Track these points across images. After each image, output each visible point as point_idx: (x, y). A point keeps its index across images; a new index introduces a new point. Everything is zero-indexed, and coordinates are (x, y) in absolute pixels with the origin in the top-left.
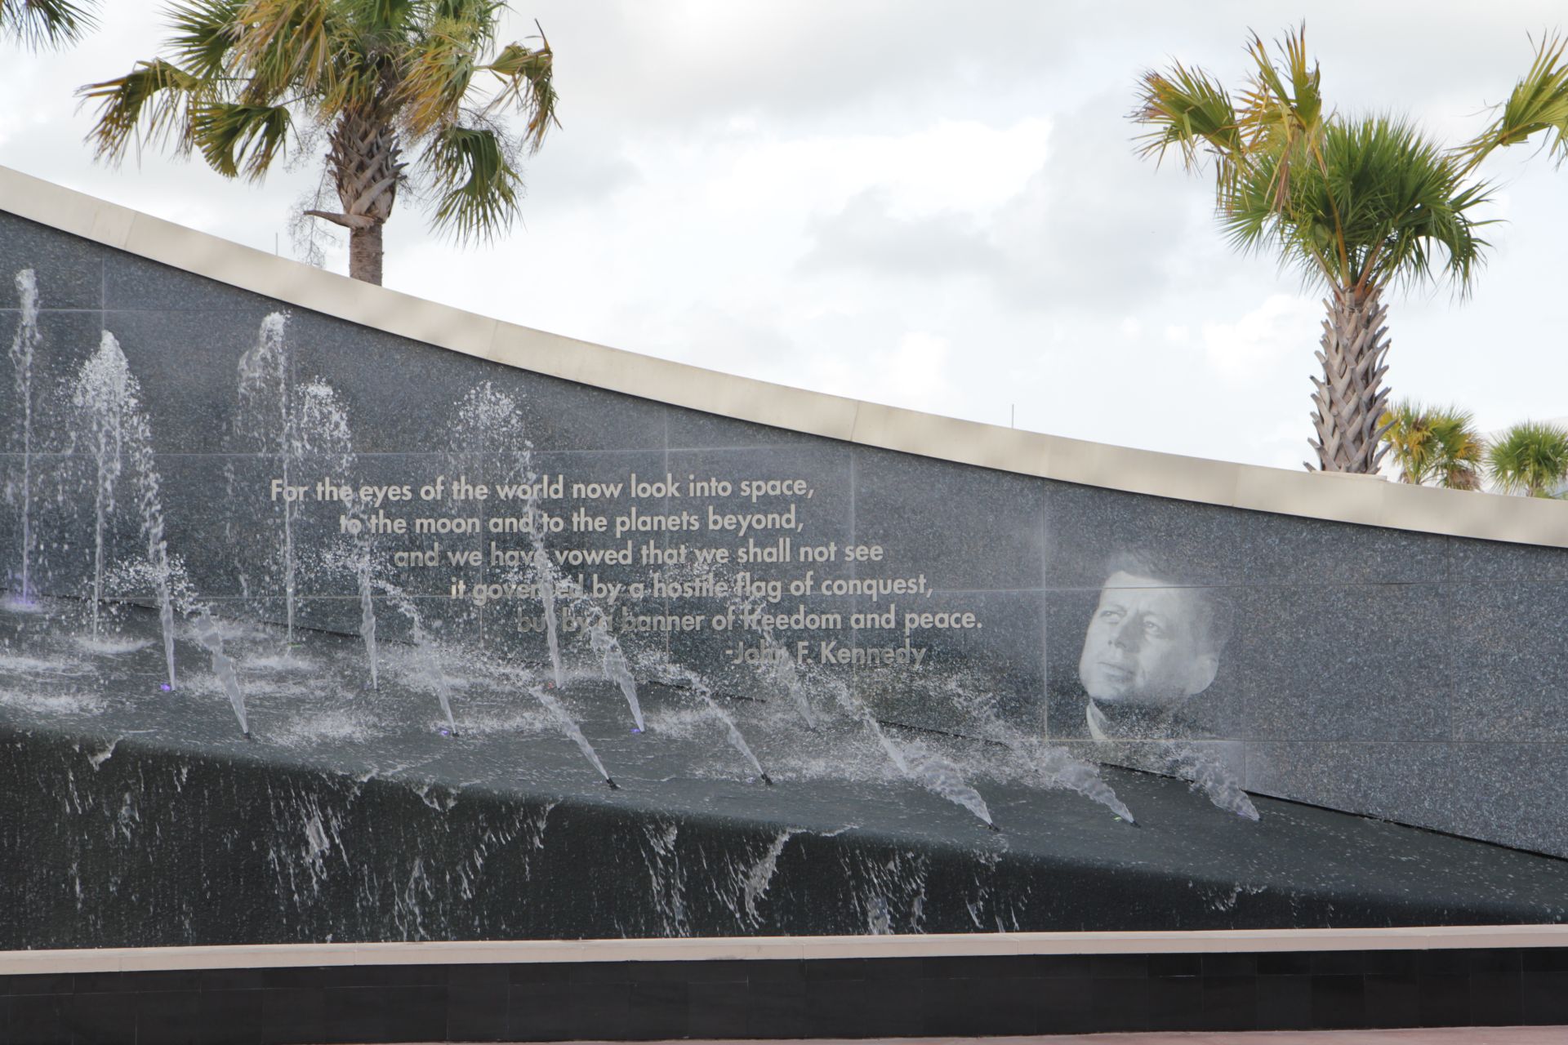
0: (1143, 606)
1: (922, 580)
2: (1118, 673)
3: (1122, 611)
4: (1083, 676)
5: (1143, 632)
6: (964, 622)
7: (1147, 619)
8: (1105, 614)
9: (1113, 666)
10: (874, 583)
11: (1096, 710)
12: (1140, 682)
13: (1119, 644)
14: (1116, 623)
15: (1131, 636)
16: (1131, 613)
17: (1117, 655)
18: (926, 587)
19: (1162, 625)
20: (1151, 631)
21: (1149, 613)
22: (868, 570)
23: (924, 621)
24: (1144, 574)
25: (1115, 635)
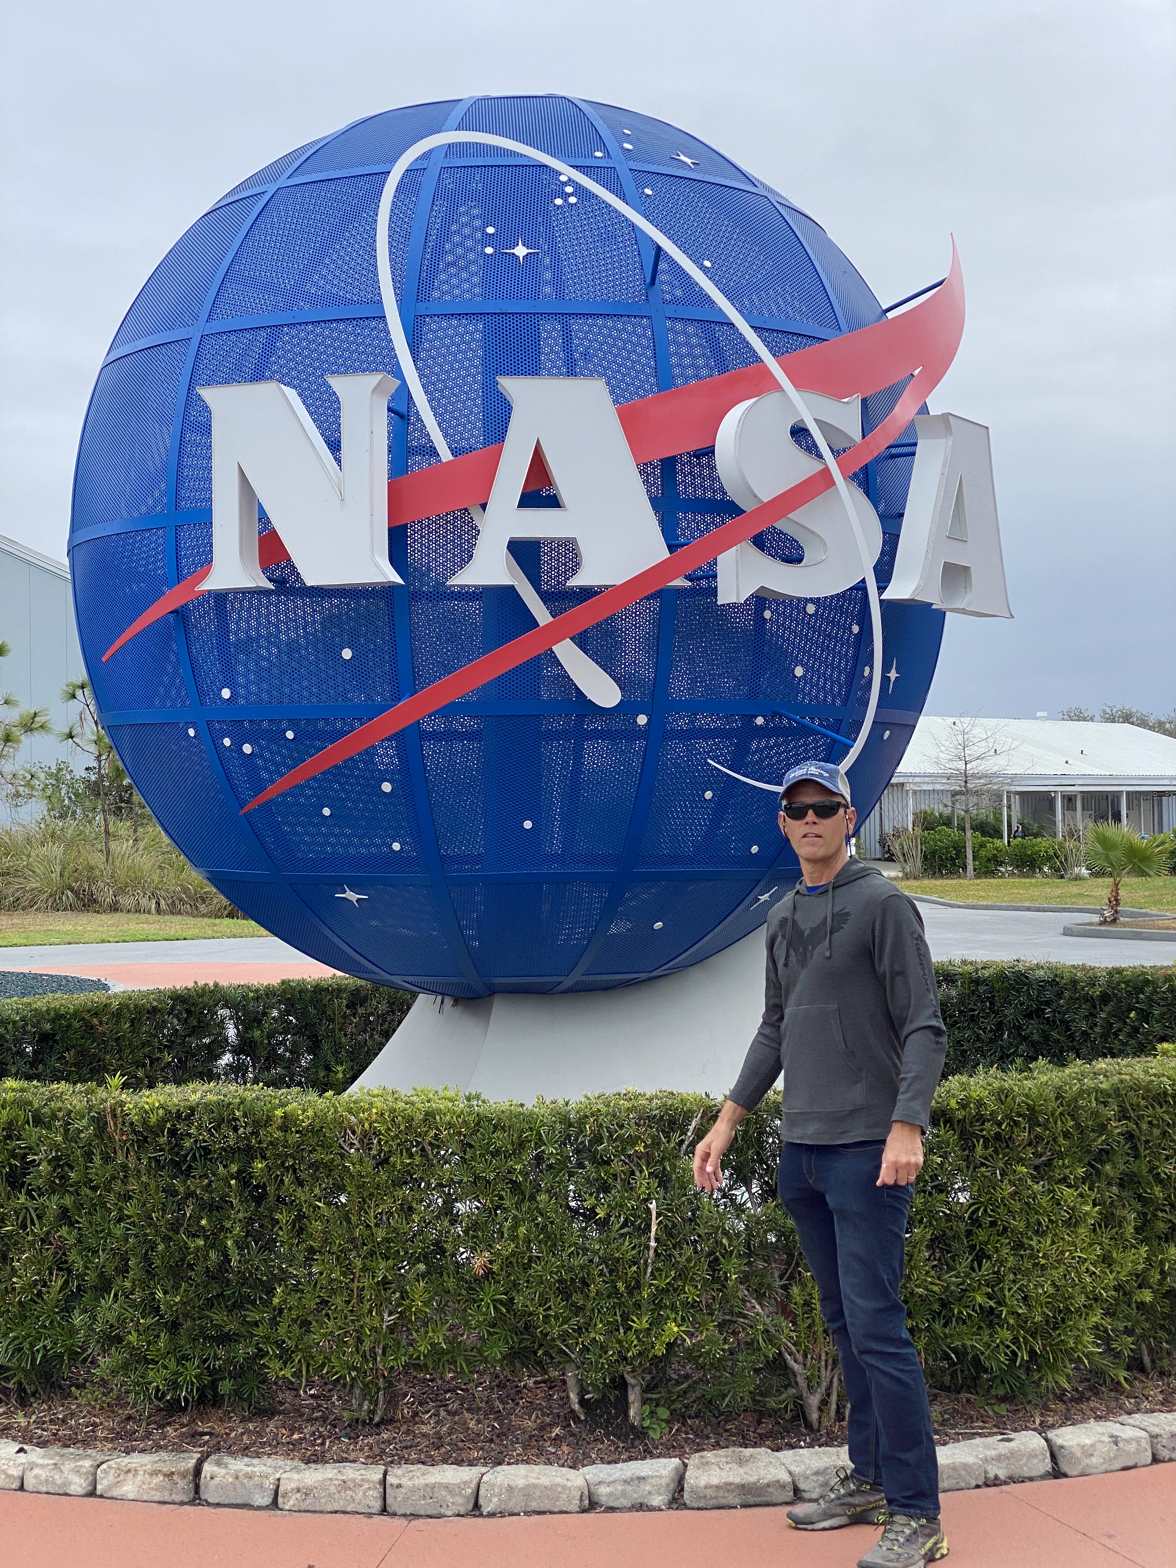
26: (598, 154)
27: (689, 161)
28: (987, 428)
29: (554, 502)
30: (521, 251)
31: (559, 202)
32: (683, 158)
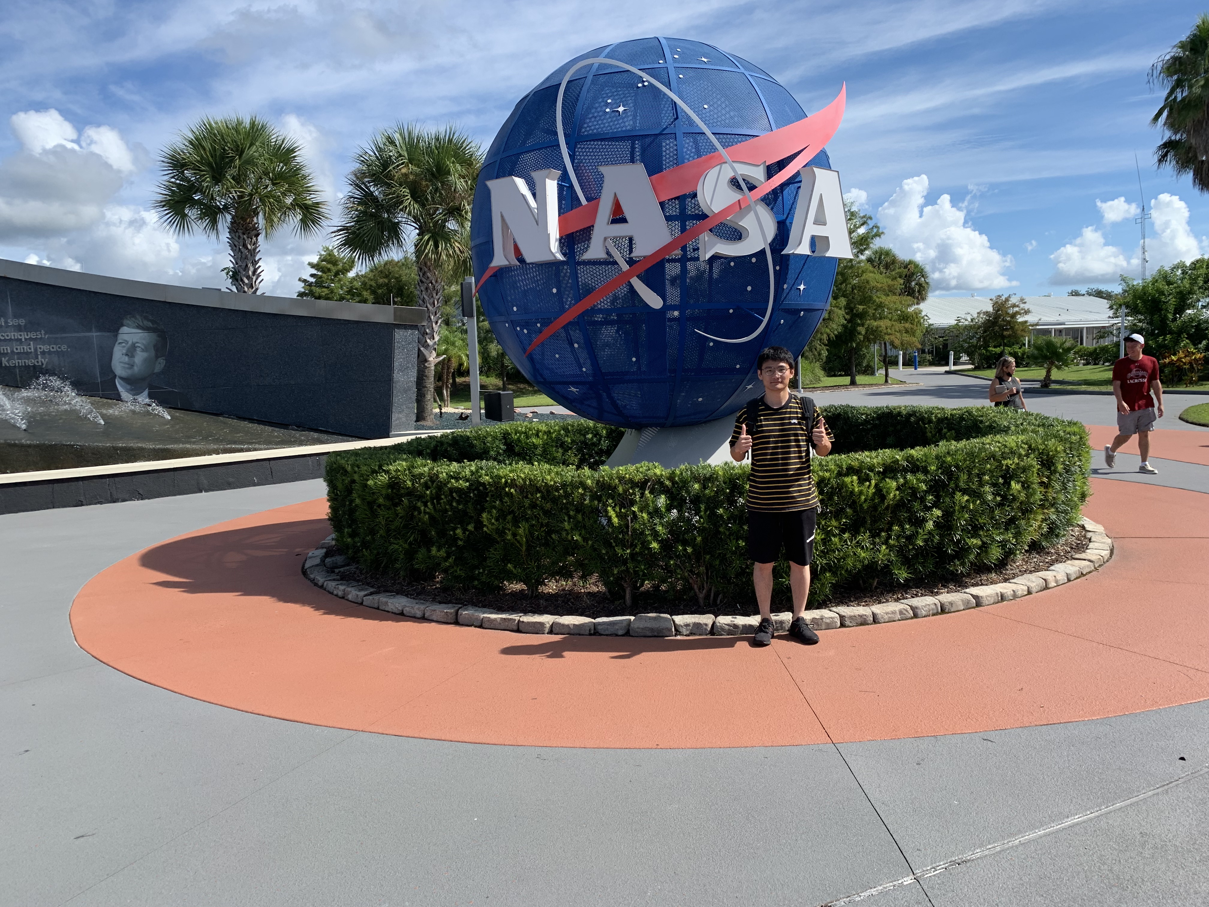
0: (135, 340)
1: (43, 332)
2: (127, 366)
3: (126, 342)
4: (113, 368)
5: (135, 350)
6: (62, 348)
7: (137, 345)
8: (120, 343)
9: (125, 363)
10: (22, 333)
11: (120, 380)
12: (136, 369)
13: (127, 355)
14: (124, 347)
15: (131, 352)
16: (130, 343)
17: (126, 359)
18: (45, 334)
19: (143, 347)
20: (138, 349)
21: (137, 343)
22: (19, 328)
23: (46, 348)
24: (133, 328)
25: (124, 351)
26: (661, 62)
27: (705, 60)
28: (838, 172)
29: (624, 220)
30: (621, 109)
31: (640, 85)
32: (703, 59)
